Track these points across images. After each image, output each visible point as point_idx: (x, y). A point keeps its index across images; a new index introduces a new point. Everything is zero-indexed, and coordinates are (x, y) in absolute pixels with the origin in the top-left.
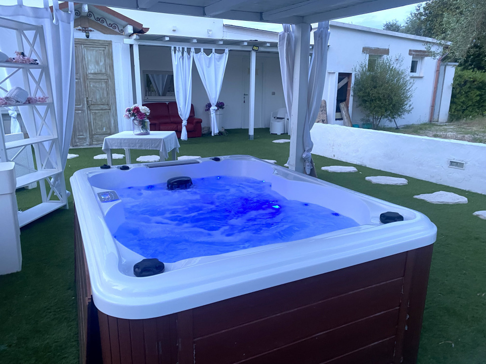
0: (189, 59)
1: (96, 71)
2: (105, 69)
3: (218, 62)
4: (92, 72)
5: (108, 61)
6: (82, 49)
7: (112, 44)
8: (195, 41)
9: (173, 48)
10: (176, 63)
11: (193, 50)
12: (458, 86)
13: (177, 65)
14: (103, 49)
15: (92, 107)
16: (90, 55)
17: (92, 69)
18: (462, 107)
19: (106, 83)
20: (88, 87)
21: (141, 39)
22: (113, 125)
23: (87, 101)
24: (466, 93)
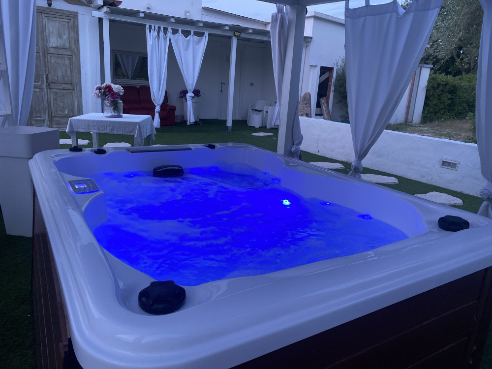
0: (165, 39)
1: (59, 45)
2: (70, 44)
3: (197, 45)
4: (54, 45)
5: (72, 34)
6: (42, 18)
7: (78, 16)
8: (173, 20)
9: (147, 27)
10: (151, 43)
11: (170, 30)
12: (431, 89)
13: (152, 45)
14: (68, 20)
15: (52, 86)
16: (52, 26)
17: (53, 42)
18: (434, 109)
19: (70, 59)
20: (48, 62)
21: (112, 12)
22: (76, 106)
23: (47, 79)
24: (438, 96)
